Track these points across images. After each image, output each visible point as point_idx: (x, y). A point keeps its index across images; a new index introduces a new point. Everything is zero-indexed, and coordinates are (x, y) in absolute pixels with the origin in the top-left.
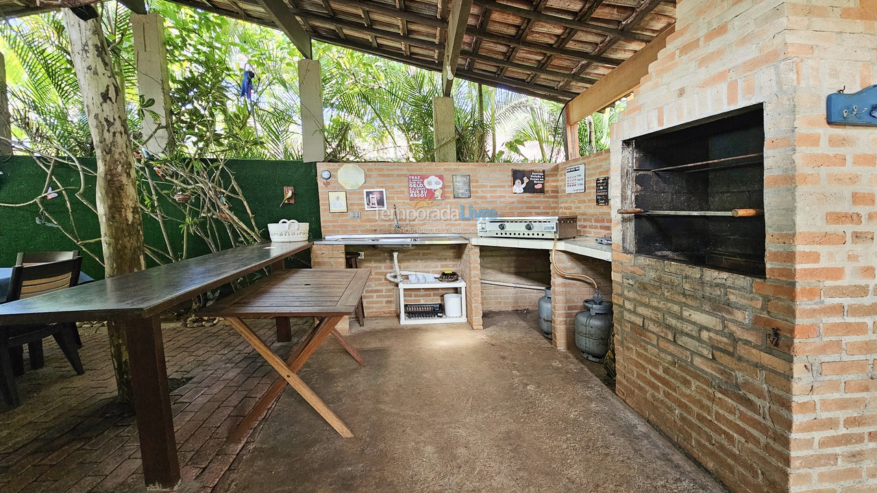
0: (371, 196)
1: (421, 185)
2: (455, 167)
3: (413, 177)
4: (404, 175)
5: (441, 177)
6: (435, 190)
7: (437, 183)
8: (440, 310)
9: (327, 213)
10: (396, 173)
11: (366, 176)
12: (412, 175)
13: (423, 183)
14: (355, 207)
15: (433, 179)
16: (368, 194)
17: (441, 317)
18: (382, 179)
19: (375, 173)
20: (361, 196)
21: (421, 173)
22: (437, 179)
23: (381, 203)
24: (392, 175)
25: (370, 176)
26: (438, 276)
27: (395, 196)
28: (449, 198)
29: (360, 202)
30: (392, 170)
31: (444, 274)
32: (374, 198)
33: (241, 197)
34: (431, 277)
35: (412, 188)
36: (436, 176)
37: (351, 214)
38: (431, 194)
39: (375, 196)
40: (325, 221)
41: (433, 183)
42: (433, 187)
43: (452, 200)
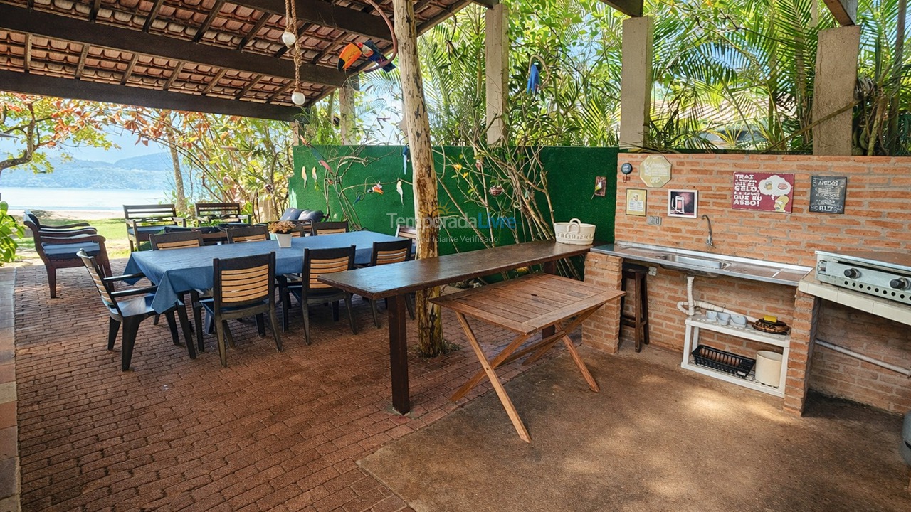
0: (677, 198)
1: (754, 188)
2: (820, 163)
3: (742, 176)
4: (728, 172)
5: (789, 178)
6: (776, 198)
7: (781, 187)
8: (746, 367)
9: (623, 215)
10: (717, 168)
11: (672, 171)
12: (740, 173)
13: (757, 185)
14: (656, 211)
15: (776, 180)
16: (674, 195)
17: (743, 377)
18: (696, 176)
19: (686, 168)
20: (664, 197)
21: (757, 171)
22: (782, 180)
23: (689, 209)
24: (711, 172)
25: (680, 172)
26: (754, 320)
27: (712, 201)
28: (800, 211)
29: (662, 205)
30: (711, 164)
31: (762, 321)
32: (682, 201)
33: (545, 191)
34: (739, 319)
35: (738, 192)
36: (781, 176)
37: (650, 219)
38: (768, 202)
39: (682, 199)
40: (619, 224)
41: (775, 186)
42: (773, 192)
43: (806, 214)
